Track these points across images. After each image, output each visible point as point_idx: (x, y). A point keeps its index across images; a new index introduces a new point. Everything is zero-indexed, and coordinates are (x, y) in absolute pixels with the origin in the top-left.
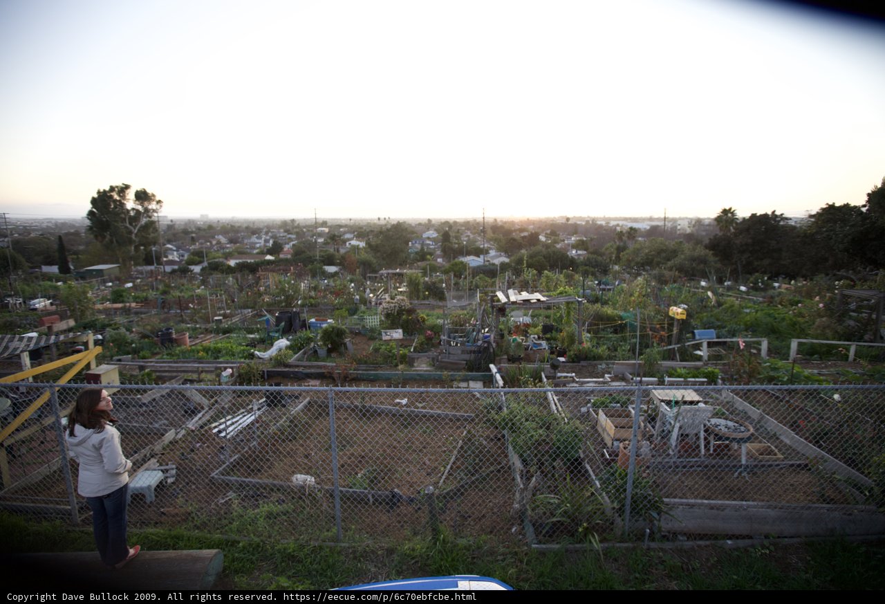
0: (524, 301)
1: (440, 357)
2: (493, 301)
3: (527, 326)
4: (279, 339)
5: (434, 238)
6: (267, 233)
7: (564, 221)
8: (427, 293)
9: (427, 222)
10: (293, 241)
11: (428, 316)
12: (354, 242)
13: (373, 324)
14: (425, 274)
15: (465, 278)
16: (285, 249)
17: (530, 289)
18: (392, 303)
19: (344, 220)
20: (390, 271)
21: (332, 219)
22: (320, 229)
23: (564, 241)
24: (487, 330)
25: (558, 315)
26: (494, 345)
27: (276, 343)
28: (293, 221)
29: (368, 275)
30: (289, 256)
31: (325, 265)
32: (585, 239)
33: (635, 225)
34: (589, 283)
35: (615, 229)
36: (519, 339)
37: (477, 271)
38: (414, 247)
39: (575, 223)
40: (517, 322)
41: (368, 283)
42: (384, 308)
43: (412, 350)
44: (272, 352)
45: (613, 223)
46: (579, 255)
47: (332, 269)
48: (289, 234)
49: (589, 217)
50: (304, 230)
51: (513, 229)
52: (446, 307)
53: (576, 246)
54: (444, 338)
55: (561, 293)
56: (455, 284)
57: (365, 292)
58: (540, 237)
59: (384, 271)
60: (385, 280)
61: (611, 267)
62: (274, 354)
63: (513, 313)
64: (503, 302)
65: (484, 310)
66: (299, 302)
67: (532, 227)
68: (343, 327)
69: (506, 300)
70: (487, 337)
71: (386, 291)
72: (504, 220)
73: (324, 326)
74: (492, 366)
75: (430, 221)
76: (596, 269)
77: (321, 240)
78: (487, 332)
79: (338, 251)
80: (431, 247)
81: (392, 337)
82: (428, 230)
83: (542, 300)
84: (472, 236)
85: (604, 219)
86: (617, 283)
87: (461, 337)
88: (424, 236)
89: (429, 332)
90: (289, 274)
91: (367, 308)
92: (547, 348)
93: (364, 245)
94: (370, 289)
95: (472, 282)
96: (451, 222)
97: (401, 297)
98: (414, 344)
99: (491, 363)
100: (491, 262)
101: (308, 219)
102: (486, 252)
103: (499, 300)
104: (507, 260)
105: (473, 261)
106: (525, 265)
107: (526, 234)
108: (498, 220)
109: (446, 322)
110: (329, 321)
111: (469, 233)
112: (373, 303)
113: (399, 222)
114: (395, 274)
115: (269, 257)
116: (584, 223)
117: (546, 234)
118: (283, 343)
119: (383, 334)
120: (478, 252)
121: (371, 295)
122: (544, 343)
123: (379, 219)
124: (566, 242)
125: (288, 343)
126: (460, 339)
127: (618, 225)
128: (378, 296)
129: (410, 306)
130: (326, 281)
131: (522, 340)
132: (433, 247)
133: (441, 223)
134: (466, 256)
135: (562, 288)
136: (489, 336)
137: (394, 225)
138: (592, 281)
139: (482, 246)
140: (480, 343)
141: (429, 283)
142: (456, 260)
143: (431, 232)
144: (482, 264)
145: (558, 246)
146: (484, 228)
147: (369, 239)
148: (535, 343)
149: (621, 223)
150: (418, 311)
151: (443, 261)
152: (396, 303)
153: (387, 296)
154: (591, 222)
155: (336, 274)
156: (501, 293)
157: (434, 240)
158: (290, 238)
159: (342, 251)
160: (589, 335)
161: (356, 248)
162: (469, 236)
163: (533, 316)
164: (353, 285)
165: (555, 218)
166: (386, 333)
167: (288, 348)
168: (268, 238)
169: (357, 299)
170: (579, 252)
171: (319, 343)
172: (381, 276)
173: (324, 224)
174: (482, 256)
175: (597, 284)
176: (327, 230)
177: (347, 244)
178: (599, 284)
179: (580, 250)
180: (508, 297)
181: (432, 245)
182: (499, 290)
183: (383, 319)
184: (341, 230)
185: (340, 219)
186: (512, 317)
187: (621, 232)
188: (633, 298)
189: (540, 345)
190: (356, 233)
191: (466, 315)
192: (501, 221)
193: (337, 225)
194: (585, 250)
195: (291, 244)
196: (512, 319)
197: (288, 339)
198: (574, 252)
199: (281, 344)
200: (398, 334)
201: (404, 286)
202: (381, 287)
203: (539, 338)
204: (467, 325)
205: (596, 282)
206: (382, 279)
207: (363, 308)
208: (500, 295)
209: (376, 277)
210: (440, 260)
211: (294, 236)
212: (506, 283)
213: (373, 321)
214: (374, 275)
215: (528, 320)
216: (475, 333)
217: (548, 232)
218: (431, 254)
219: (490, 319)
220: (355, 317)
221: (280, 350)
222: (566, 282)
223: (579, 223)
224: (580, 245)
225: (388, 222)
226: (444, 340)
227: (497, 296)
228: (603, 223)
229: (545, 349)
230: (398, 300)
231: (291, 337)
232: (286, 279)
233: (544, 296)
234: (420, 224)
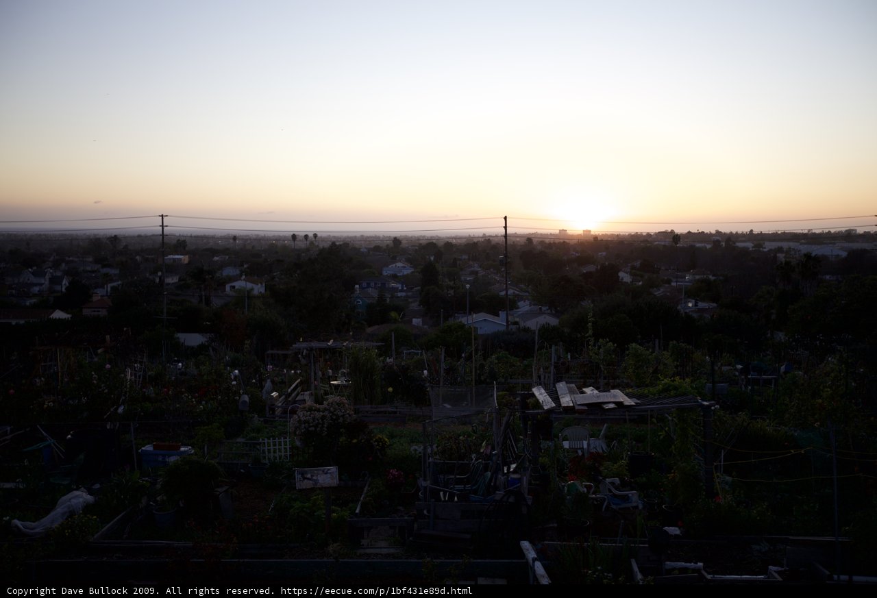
0: (591, 406)
1: (416, 526)
2: (524, 406)
3: (597, 457)
4: (70, 490)
5: (404, 276)
6: (56, 265)
7: (668, 242)
8: (390, 389)
9: (391, 244)
10: (112, 281)
11: (392, 436)
12: (239, 284)
13: (277, 454)
14: (384, 351)
15: (469, 358)
16: (95, 298)
17: (602, 382)
18: (319, 410)
19: (222, 238)
20: (315, 344)
21: (197, 237)
22: (171, 256)
23: (669, 282)
24: (514, 466)
25: (662, 434)
26: (529, 498)
27: (64, 498)
28: (115, 239)
29: (270, 352)
30: (103, 313)
31: (179, 332)
32: (712, 278)
33: (816, 250)
34: (725, 368)
35: (775, 257)
36: (581, 486)
37: (492, 343)
38: (365, 295)
39: (692, 247)
40: (575, 451)
41: (270, 367)
42: (300, 421)
43: (357, 511)
44: (54, 519)
45: (768, 246)
46: (702, 310)
47: (193, 339)
48: (104, 266)
49: (718, 233)
50: (138, 258)
51: (565, 258)
52: (430, 418)
53: (693, 293)
54: (424, 484)
55: (666, 389)
56: (448, 371)
57: (262, 387)
58: (621, 274)
59: (301, 345)
60: (303, 361)
61: (769, 335)
62: (56, 525)
63: (567, 432)
64: (546, 408)
65: (507, 422)
66: (120, 410)
67: (604, 253)
68: (213, 462)
69: (554, 405)
70: (514, 481)
71: (305, 385)
72: (547, 241)
73: (173, 459)
74: (525, 545)
75: (396, 241)
76: (738, 340)
77: (172, 280)
78: (515, 471)
79: (208, 302)
80: (399, 294)
81: (316, 482)
82: (394, 259)
83: (626, 403)
84: (482, 273)
85: (751, 236)
86: (783, 368)
87: (459, 482)
88: (385, 273)
89: (394, 472)
90: (100, 351)
91: (266, 422)
92: (641, 507)
93: (263, 290)
94: (273, 382)
95: (482, 366)
96: (441, 244)
97: (337, 398)
98: (362, 499)
99: (525, 540)
100: (522, 324)
101: (146, 237)
102: (510, 304)
103: (538, 405)
104: (554, 322)
105: (484, 323)
106: (590, 332)
107: (591, 268)
108: (535, 241)
109: (429, 450)
110: (182, 449)
111: (476, 267)
112: (278, 411)
113: (333, 244)
114: (324, 351)
115: (58, 314)
116: (709, 246)
117: (633, 268)
118: (80, 497)
119: (298, 477)
120: (495, 305)
121: (275, 394)
122: (633, 495)
123: (294, 237)
124: (674, 284)
125: (90, 498)
126: (457, 487)
127: (780, 250)
128: (290, 395)
129: (355, 416)
130: (180, 364)
131: (589, 487)
132: (403, 294)
133: (420, 244)
134: (470, 314)
135: (666, 381)
136: (520, 480)
137: (324, 249)
138: (729, 365)
139: (503, 293)
140: (499, 494)
141: (395, 368)
142: (451, 321)
143: (399, 264)
144: (504, 328)
145: (658, 293)
146: (506, 256)
147: (273, 278)
148: (615, 496)
149: (785, 245)
150: (372, 427)
151: (424, 323)
152: (325, 409)
153: (307, 396)
154: (724, 244)
155: (202, 347)
156: (543, 391)
157: (405, 280)
158: (106, 275)
159: (217, 302)
160: (729, 479)
161: (248, 295)
162: (477, 272)
163: (609, 438)
164: (237, 371)
165: (649, 235)
166: (302, 474)
167: (88, 508)
168: (59, 274)
169: (245, 402)
170: (701, 305)
171: (158, 498)
172: (296, 354)
173: (180, 244)
174: (503, 314)
175: (741, 371)
176: (185, 259)
177: (228, 288)
178: (745, 371)
179: (703, 300)
180: (555, 397)
181: (402, 291)
182: (540, 384)
183: (298, 443)
184: (216, 258)
185: (213, 237)
186: (565, 439)
187: (787, 263)
188: (820, 401)
189: (626, 499)
190: (245, 266)
191: (469, 436)
192: (542, 243)
193: (207, 250)
194: (714, 300)
195: (110, 285)
196: (566, 445)
197: (90, 492)
198: (690, 305)
199: (74, 501)
200: (328, 477)
201: (344, 374)
202: (296, 376)
203: (624, 485)
204: (474, 456)
205: (740, 367)
206: (298, 360)
207: (256, 420)
208: (540, 394)
209: (285, 356)
210: (415, 321)
211: (117, 272)
212: (552, 368)
213: (277, 448)
214: (280, 352)
215: (598, 445)
216: (489, 474)
217: (638, 264)
218: (398, 309)
219: (521, 444)
220: (239, 440)
221: (71, 514)
222: (676, 367)
223: (698, 245)
224: (701, 291)
225: (312, 243)
226: (425, 488)
227: (533, 395)
228: (750, 245)
229: (637, 507)
230: (331, 404)
231: (97, 486)
232: (96, 359)
233: (629, 396)
234: (377, 249)
